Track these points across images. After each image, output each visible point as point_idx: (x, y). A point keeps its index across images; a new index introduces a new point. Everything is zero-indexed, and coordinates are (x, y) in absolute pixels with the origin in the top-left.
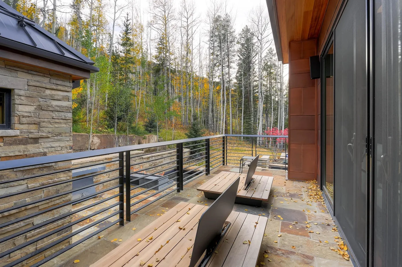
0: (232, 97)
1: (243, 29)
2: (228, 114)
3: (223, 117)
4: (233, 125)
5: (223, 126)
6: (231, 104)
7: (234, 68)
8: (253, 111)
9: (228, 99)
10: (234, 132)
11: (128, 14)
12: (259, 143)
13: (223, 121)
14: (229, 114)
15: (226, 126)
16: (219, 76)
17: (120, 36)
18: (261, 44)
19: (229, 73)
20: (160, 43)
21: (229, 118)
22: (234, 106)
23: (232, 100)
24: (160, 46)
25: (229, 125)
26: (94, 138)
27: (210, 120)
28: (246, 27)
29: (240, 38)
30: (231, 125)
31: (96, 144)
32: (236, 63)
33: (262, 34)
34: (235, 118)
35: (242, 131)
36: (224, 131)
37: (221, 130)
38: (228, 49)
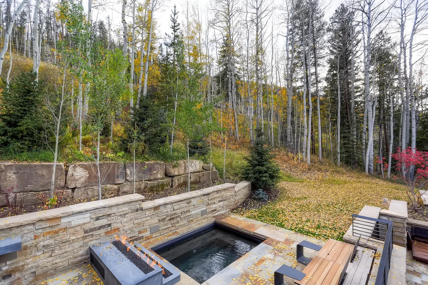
0: (322, 103)
1: (336, 11)
2: (314, 127)
3: (307, 131)
4: (323, 141)
5: (307, 143)
6: (319, 113)
7: (324, 66)
8: (355, 122)
9: (315, 108)
10: (325, 150)
11: (175, 7)
12: (369, 169)
13: (307, 136)
14: (317, 127)
15: (312, 144)
16: (302, 78)
17: (166, 35)
18: (369, 18)
19: (316, 73)
20: (224, 45)
21: (316, 133)
22: (324, 116)
23: (321, 109)
24: (225, 48)
25: (318, 142)
26: (76, 169)
27: (289, 136)
28: (341, 6)
29: (332, 23)
30: (320, 142)
31: (80, 178)
32: (326, 59)
33: (371, 4)
34: (326, 132)
35: (339, 151)
36: (309, 151)
37: (304, 150)
38: (314, 40)
